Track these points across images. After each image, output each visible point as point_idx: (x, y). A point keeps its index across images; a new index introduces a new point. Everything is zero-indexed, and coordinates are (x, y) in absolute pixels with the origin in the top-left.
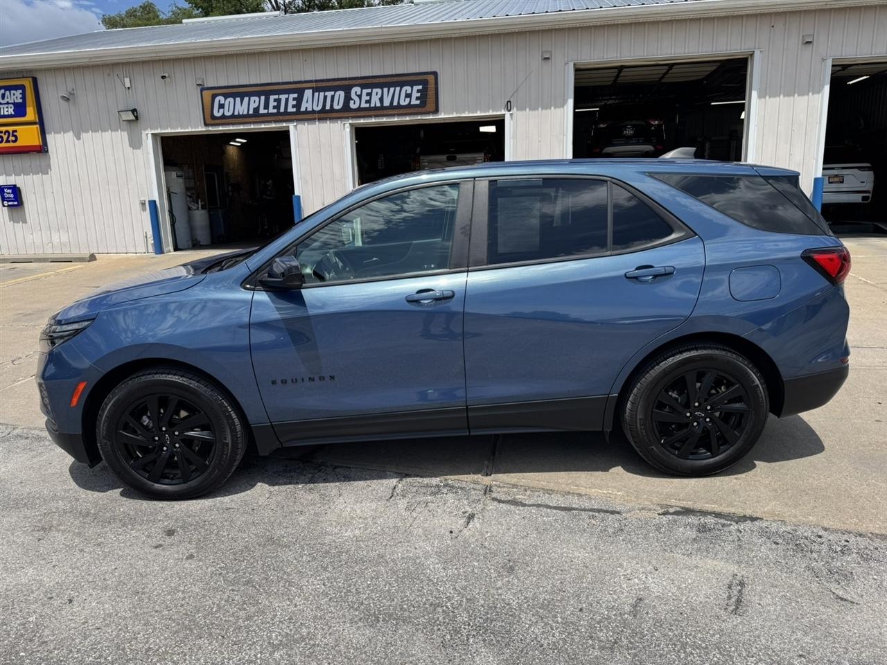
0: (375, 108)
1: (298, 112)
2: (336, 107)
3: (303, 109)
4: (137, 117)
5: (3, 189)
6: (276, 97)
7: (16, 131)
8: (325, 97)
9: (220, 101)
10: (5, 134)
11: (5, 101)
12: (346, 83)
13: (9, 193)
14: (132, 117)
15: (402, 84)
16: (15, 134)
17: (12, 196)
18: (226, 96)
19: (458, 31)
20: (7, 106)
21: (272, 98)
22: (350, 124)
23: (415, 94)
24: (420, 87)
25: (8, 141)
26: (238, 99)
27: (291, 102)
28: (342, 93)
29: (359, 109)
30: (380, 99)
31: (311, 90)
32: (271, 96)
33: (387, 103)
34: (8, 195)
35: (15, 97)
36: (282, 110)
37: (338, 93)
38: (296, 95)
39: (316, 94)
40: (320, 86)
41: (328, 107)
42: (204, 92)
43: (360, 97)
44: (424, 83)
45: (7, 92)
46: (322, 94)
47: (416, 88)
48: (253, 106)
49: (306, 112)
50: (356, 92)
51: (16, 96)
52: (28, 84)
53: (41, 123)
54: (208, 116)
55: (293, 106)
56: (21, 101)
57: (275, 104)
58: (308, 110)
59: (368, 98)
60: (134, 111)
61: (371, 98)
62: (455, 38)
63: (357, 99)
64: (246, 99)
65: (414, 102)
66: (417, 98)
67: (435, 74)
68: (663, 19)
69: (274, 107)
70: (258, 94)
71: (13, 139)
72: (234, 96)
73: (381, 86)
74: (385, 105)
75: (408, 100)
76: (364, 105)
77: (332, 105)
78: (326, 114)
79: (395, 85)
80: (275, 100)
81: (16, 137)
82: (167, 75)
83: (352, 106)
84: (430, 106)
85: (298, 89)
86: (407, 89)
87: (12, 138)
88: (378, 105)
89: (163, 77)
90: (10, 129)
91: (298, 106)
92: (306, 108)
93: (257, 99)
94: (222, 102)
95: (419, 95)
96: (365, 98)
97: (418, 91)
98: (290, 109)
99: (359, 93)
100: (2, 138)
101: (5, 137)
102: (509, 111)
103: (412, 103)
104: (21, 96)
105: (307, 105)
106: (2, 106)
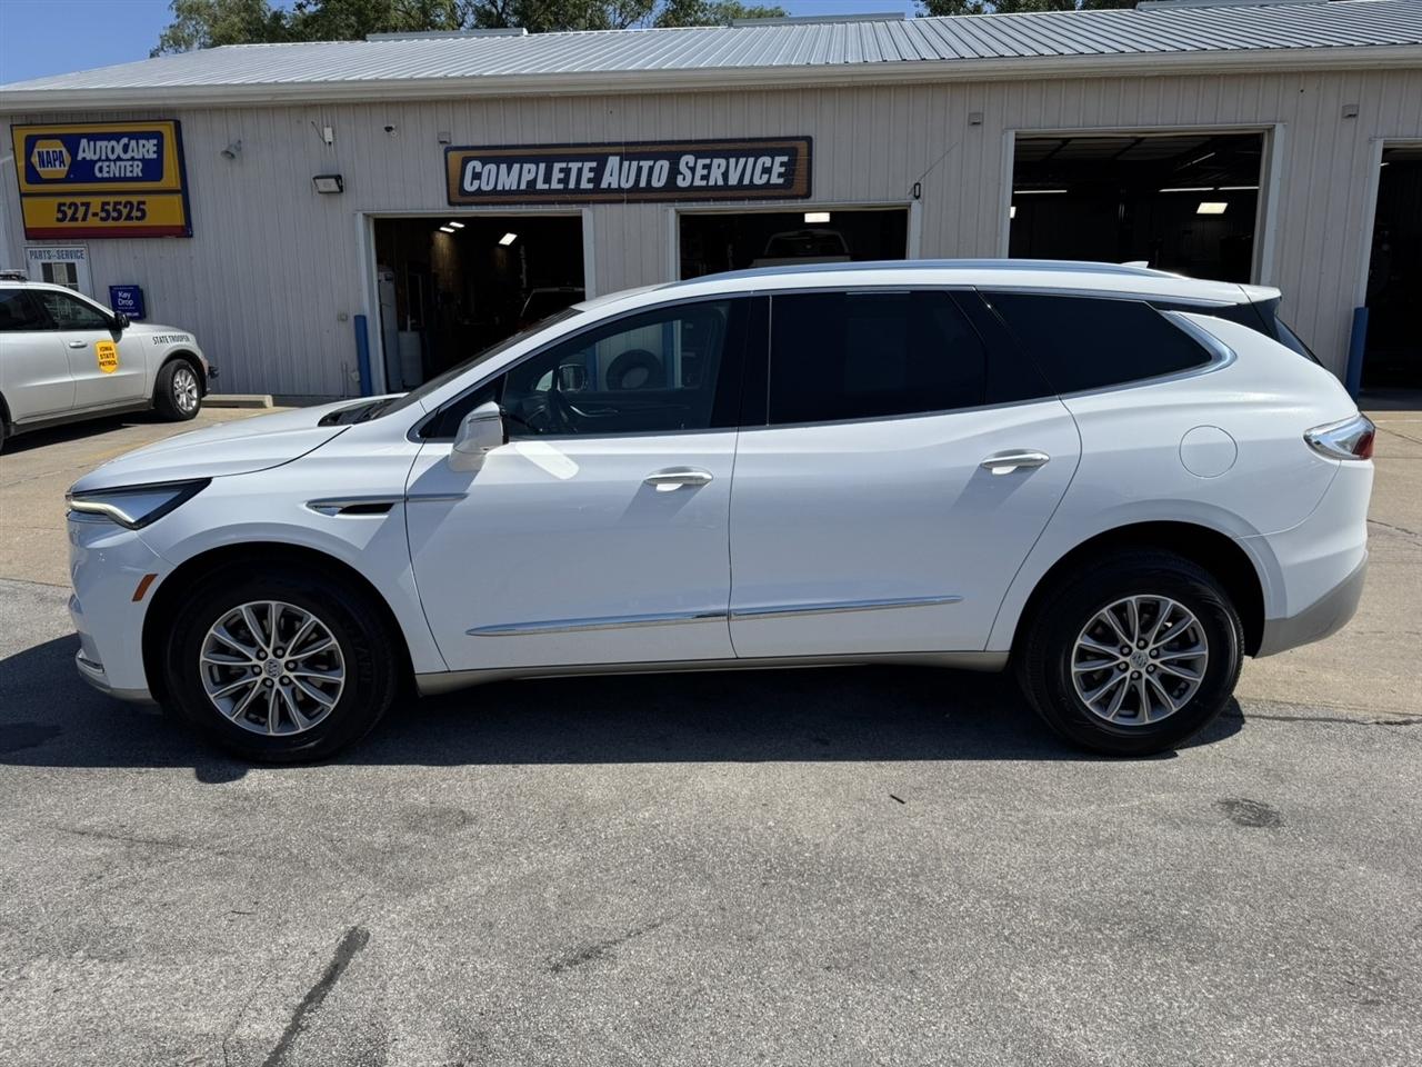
0: (716, 187)
1: (597, 189)
2: (655, 184)
3: (604, 185)
4: (341, 190)
5: (117, 291)
6: (564, 165)
7: (144, 203)
8: (640, 169)
9: (474, 168)
10: (125, 207)
11: (128, 156)
12: (673, 148)
13: (123, 298)
14: (332, 185)
15: (757, 154)
16: (142, 206)
17: (130, 303)
18: (485, 161)
19: (849, 79)
20: (131, 163)
21: (557, 166)
22: (676, 210)
23: (777, 169)
24: (785, 159)
25: (129, 217)
26: (503, 167)
27: (587, 174)
28: (666, 164)
29: (691, 188)
30: (723, 174)
31: (618, 158)
32: (556, 164)
33: (733, 180)
34: (123, 302)
35: (145, 150)
36: (572, 185)
37: (659, 163)
38: (594, 164)
39: (626, 164)
40: (633, 152)
41: (643, 184)
42: (450, 154)
43: (693, 170)
44: (792, 153)
45: (133, 143)
46: (635, 164)
47: (779, 160)
48: (526, 177)
49: (609, 190)
50: (687, 163)
51: (148, 149)
52: (167, 131)
53: (184, 190)
54: (455, 189)
55: (589, 181)
56: (155, 156)
57: (562, 175)
58: (612, 186)
59: (705, 172)
60: (338, 178)
61: (709, 173)
62: (840, 89)
63: (688, 174)
64: (516, 167)
65: (775, 180)
66: (780, 175)
67: (809, 140)
68: (1147, 74)
69: (560, 181)
70: (536, 160)
71: (139, 214)
72: (497, 161)
73: (726, 155)
74: (730, 183)
75: (765, 177)
76: (698, 182)
77: (649, 182)
78: (639, 194)
79: (747, 154)
80: (561, 170)
81: (143, 212)
82: (392, 125)
83: (681, 183)
84: (799, 187)
85: (597, 155)
86: (766, 160)
87: (135, 213)
88: (720, 182)
89: (388, 129)
90: (135, 199)
91: (597, 179)
92: (610, 184)
93: (533, 167)
94: (478, 169)
95: (782, 170)
96: (700, 172)
97: (782, 164)
98: (585, 185)
99: (692, 164)
100: (120, 213)
101: (125, 212)
102: (917, 197)
103: (772, 182)
104: (155, 149)
105: (611, 179)
106: (122, 163)
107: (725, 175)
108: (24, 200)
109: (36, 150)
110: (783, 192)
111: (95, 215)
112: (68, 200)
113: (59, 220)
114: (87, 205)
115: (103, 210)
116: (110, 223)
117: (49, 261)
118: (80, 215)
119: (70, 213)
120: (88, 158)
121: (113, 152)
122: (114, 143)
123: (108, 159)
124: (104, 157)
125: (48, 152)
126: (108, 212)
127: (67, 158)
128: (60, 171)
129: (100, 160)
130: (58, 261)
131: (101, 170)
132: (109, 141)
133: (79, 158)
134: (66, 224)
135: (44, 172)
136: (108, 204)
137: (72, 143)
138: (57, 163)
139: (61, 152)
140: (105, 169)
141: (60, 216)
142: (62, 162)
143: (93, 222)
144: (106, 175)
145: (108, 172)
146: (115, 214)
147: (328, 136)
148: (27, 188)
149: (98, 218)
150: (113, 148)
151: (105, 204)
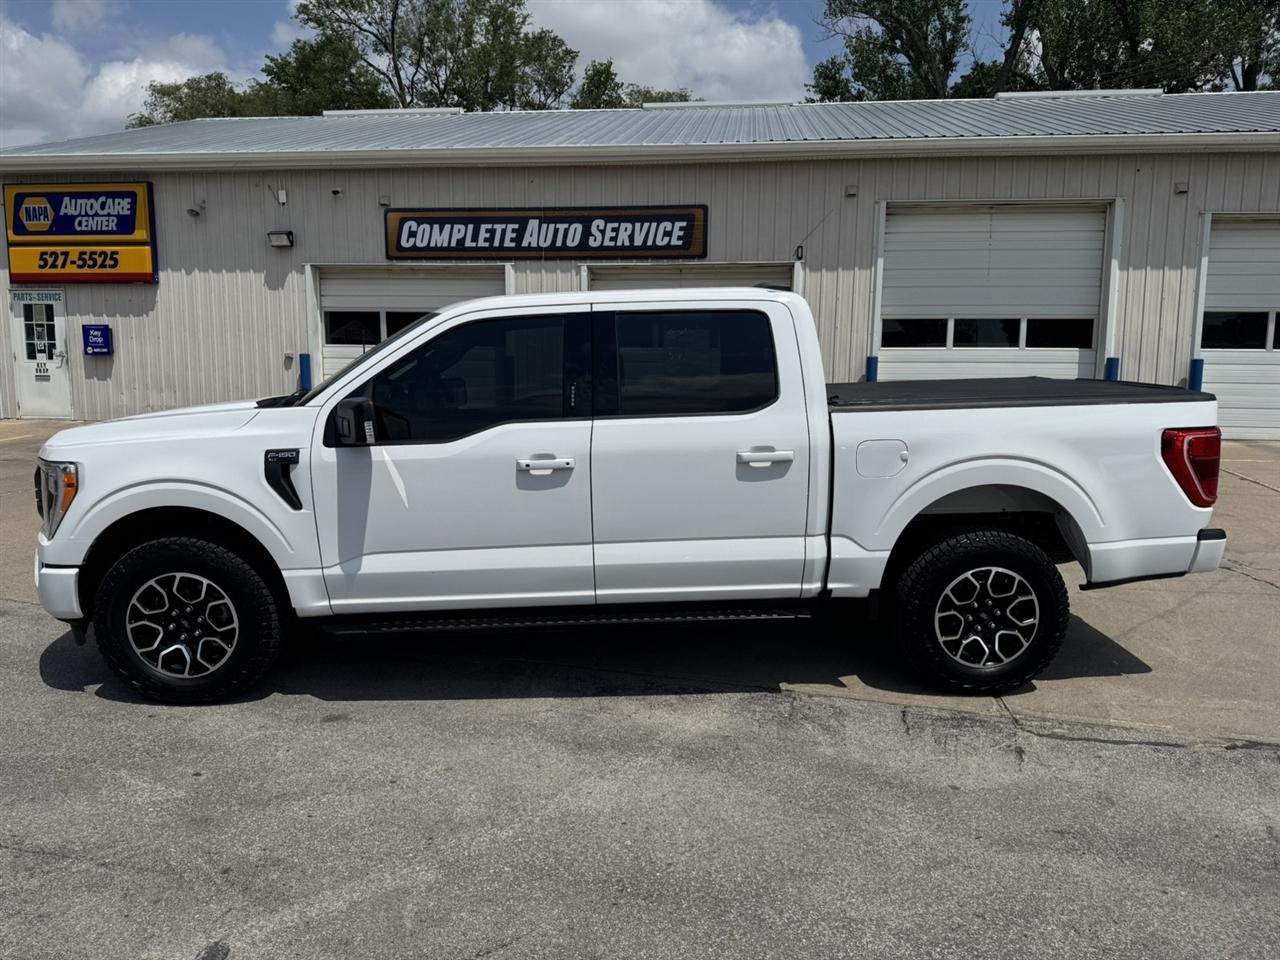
0: (623, 247)
2: (570, 243)
3: (525, 244)
4: (292, 243)
5: (89, 330)
6: (489, 226)
7: (116, 253)
8: (556, 231)
9: (410, 227)
10: (100, 256)
11: (105, 212)
12: (586, 213)
13: (95, 336)
14: (286, 242)
15: (659, 220)
16: (115, 256)
17: (100, 340)
18: (420, 221)
19: (740, 156)
20: (107, 218)
21: (484, 227)
22: (587, 267)
23: (677, 233)
24: (684, 224)
25: (103, 266)
26: (436, 227)
27: (510, 235)
28: (579, 227)
29: (602, 247)
30: (629, 236)
31: (537, 221)
32: (482, 226)
33: (638, 242)
34: (94, 339)
35: (120, 208)
36: (496, 243)
37: (573, 226)
38: (516, 226)
39: (544, 226)
40: (549, 216)
41: (559, 243)
42: (390, 215)
43: (603, 232)
44: (690, 219)
45: (110, 201)
46: (552, 226)
47: (678, 225)
48: (457, 236)
49: (529, 248)
50: (598, 226)
51: (122, 206)
52: (141, 191)
53: (153, 242)
54: (392, 246)
55: (512, 240)
56: (129, 213)
57: (488, 235)
58: (532, 245)
59: (614, 234)
60: (290, 234)
61: (617, 235)
62: (733, 164)
63: (599, 235)
64: (448, 227)
65: (675, 242)
66: (679, 238)
67: (705, 208)
68: (1003, 154)
69: (486, 240)
70: (465, 222)
71: (112, 263)
72: (431, 222)
73: (632, 220)
74: (636, 244)
75: (666, 239)
76: (607, 243)
77: (564, 242)
78: (556, 253)
79: (650, 219)
80: (487, 231)
81: (116, 260)
82: (339, 189)
83: (592, 243)
84: (696, 248)
85: (519, 218)
86: (667, 225)
87: (109, 262)
88: (627, 243)
89: (335, 193)
90: (109, 249)
91: (519, 239)
92: (530, 243)
93: (462, 227)
94: (414, 229)
95: (681, 233)
96: (609, 234)
97: (681, 229)
98: (508, 244)
99: (602, 227)
100: (95, 261)
101: (100, 261)
102: (800, 259)
103: (672, 243)
104: (129, 206)
105: (530, 239)
106: (100, 219)
107: (631, 237)
108: (11, 249)
109: (24, 206)
110: (682, 252)
111: (73, 262)
112: (50, 249)
113: (40, 267)
114: (66, 254)
115: (80, 258)
116: (86, 270)
117: (30, 302)
118: (59, 262)
119: (50, 261)
120: (69, 214)
121: (91, 209)
122: (92, 201)
123: (87, 215)
124: (83, 213)
125: (34, 208)
126: (84, 260)
127: (51, 213)
128: (44, 224)
129: (80, 215)
130: (37, 302)
131: (80, 224)
132: (89, 199)
133: (62, 213)
134: (47, 270)
135: (29, 225)
136: (85, 253)
137: (56, 200)
138: (42, 217)
139: (45, 208)
140: (84, 223)
141: (42, 263)
142: (46, 217)
143: (71, 269)
144: (84, 228)
145: (87, 226)
146: (91, 263)
147: (283, 198)
148: (13, 237)
149: (75, 266)
150: (92, 205)
151: (82, 253)
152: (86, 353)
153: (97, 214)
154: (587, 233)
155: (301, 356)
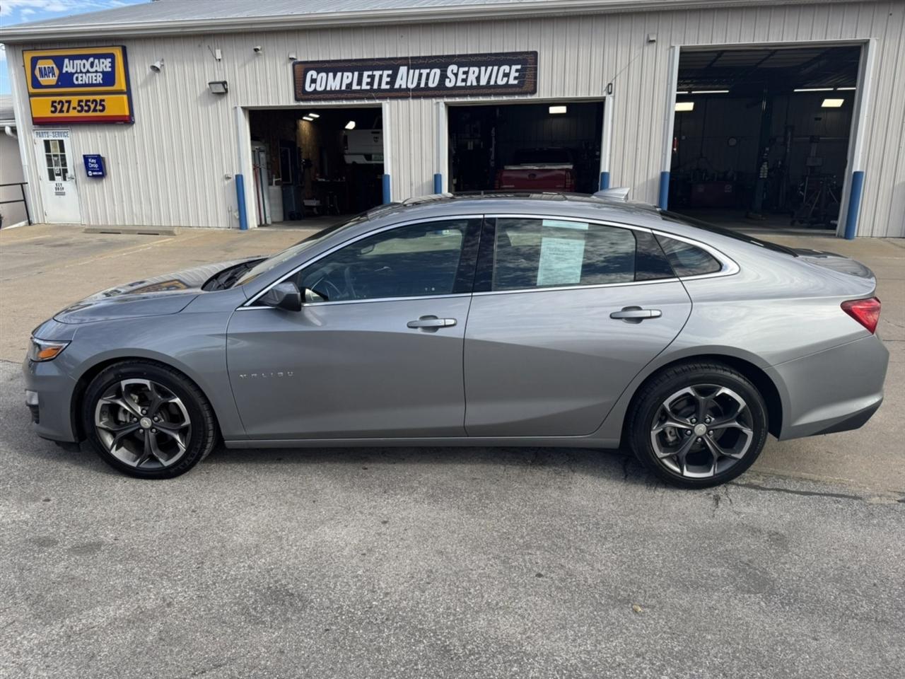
0: (471, 87)
1: (392, 89)
2: (431, 85)
3: (397, 86)
4: (226, 90)
5: (88, 158)
6: (370, 73)
7: (103, 100)
8: (420, 75)
9: (312, 76)
10: (92, 103)
11: (94, 70)
12: (443, 60)
13: (93, 163)
14: (221, 89)
15: (500, 64)
16: (103, 103)
17: (96, 166)
18: (319, 71)
19: (563, 11)
20: (95, 74)
21: (366, 74)
22: (445, 103)
23: (514, 74)
24: (519, 67)
25: (95, 110)
26: (331, 75)
27: (385, 79)
28: (438, 71)
29: (455, 88)
30: (476, 78)
31: (406, 68)
32: (365, 72)
33: (483, 82)
34: (92, 165)
36: (375, 86)
37: (434, 71)
38: (390, 72)
39: (411, 71)
40: (416, 63)
41: (422, 85)
42: (297, 66)
43: (456, 75)
44: (524, 63)
45: (96, 61)
46: (417, 72)
47: (514, 67)
48: (346, 81)
49: (400, 89)
50: (452, 71)
51: (105, 65)
52: (118, 53)
53: (128, 93)
54: (299, 91)
55: (387, 83)
56: (110, 70)
57: (369, 80)
58: (402, 87)
59: (464, 76)
60: (224, 83)
61: (467, 77)
62: (558, 18)
63: (453, 78)
64: (339, 74)
65: (512, 81)
66: (515, 78)
67: (535, 54)
69: (368, 84)
70: (352, 70)
71: (101, 108)
72: (327, 71)
73: (479, 65)
74: (481, 84)
75: (505, 79)
76: (460, 84)
77: (427, 84)
78: (420, 93)
79: (493, 64)
80: (369, 76)
81: (103, 106)
82: (259, 47)
83: (448, 84)
84: (528, 87)
85: (393, 65)
86: (506, 68)
87: (99, 108)
88: (475, 83)
89: (256, 50)
90: (98, 98)
91: (392, 83)
92: (401, 85)
93: (350, 74)
94: (314, 77)
95: (517, 74)
96: (461, 76)
97: (517, 71)
98: (384, 86)
99: (455, 71)
100: (89, 106)
101: (92, 106)
102: (610, 93)
103: (509, 83)
104: (110, 65)
105: (401, 82)
106: (90, 75)
107: (478, 79)
108: (32, 99)
109: (37, 67)
110: (517, 90)
111: (74, 108)
112: (58, 99)
113: (52, 112)
114: (69, 102)
115: (79, 105)
116: (84, 114)
117: (48, 139)
118: (65, 108)
119: (59, 107)
120: (69, 72)
121: (84, 68)
122: (84, 61)
123: (81, 72)
124: (79, 71)
125: (45, 68)
126: (82, 106)
127: (56, 71)
128: (52, 80)
129: (76, 72)
130: (53, 139)
131: (77, 79)
132: (82, 60)
133: (64, 71)
134: (57, 115)
135: (43, 81)
136: (82, 101)
138: (51, 75)
139: (53, 68)
140: (80, 79)
141: (53, 109)
142: (54, 74)
143: (73, 113)
144: (80, 82)
145: (82, 80)
146: (86, 108)
147: (219, 56)
148: (33, 91)
149: (76, 111)
150: (84, 65)
151: (80, 101)
152: (88, 176)
153: (88, 72)
154: (444, 77)
155: (237, 176)
